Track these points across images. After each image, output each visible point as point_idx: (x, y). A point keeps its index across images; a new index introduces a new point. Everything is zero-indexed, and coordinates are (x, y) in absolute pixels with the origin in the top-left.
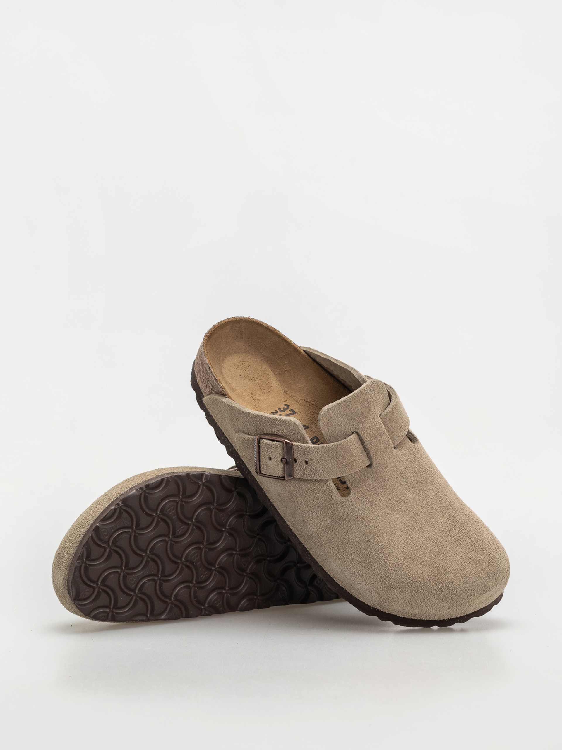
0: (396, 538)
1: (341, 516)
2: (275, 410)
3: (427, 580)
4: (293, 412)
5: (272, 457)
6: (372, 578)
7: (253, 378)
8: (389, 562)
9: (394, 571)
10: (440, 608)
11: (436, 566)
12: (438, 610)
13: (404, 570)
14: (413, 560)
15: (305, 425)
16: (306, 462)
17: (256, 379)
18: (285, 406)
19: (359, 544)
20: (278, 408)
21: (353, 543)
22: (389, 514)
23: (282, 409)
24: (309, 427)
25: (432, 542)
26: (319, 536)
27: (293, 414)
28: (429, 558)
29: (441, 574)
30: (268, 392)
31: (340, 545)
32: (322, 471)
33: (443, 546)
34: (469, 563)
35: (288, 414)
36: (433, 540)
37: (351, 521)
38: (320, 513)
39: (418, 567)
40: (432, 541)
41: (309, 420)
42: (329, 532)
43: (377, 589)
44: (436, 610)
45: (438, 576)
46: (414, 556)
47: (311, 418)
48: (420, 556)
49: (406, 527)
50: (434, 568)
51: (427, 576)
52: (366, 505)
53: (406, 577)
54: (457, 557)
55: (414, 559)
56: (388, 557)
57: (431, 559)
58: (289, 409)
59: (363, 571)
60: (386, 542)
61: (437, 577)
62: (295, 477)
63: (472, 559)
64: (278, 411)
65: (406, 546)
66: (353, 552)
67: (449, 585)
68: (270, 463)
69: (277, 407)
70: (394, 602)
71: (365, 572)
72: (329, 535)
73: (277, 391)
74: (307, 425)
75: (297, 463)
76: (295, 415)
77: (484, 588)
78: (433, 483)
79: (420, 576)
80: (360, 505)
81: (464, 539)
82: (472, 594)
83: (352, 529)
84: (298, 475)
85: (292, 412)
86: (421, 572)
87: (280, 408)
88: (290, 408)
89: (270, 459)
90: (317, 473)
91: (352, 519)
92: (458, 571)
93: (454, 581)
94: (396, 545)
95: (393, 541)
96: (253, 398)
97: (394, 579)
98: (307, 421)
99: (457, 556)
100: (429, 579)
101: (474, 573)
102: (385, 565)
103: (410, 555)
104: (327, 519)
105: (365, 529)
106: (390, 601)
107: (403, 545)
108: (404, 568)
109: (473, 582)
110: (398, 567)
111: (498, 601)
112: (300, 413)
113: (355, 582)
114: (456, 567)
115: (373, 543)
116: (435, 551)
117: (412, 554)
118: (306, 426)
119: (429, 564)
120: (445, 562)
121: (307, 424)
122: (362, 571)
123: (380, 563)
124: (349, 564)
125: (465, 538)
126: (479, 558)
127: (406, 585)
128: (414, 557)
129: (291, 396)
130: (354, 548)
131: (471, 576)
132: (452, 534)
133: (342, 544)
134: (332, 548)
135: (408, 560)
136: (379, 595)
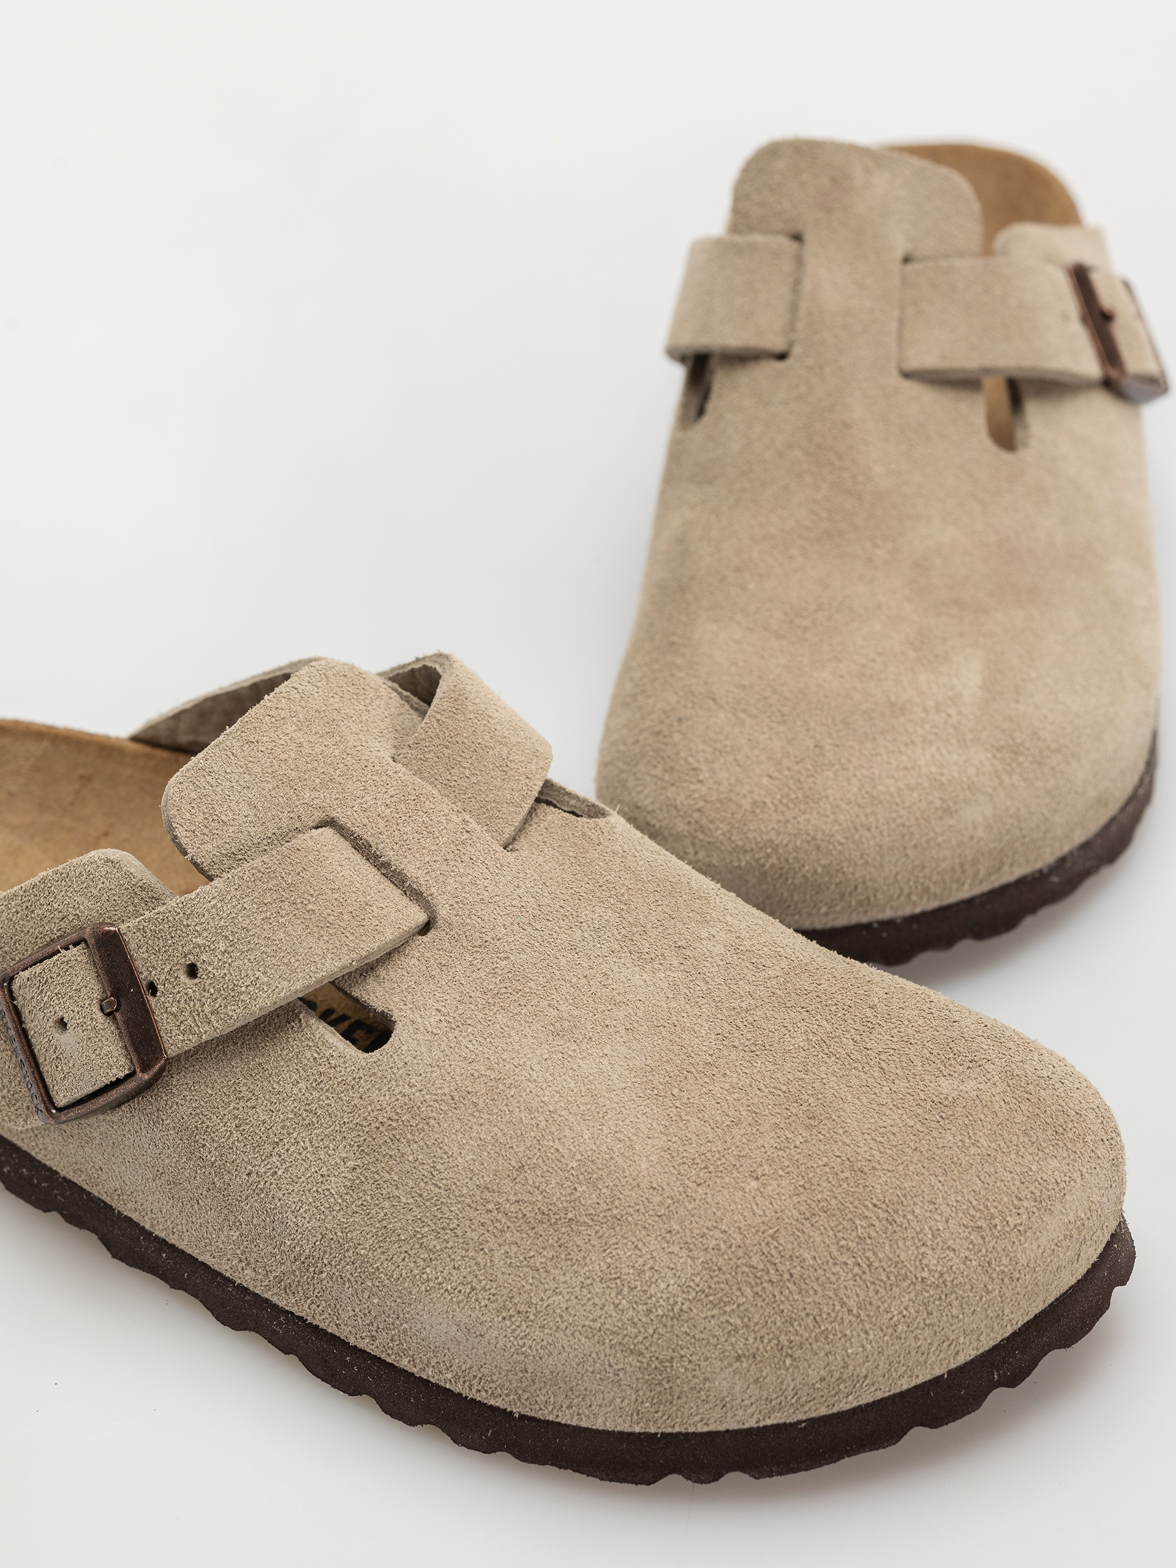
0: (627, 1122)
1: (390, 1119)
3: (799, 1225)
5: (66, 1016)
6: (589, 1299)
8: (631, 1210)
9: (659, 1238)
10: (895, 1319)
11: (815, 1165)
12: (891, 1330)
13: (698, 1219)
14: (720, 1174)
16: (192, 971)
19: (494, 1191)
21: (468, 1201)
22: (570, 1053)
25: (770, 1097)
26: (339, 1234)
28: (780, 1149)
29: (845, 1185)
31: (426, 1229)
32: (258, 974)
33: (820, 1096)
34: (941, 1117)
36: (775, 1088)
37: (432, 1122)
38: (308, 1144)
39: (747, 1190)
40: (771, 1093)
42: (369, 1198)
43: (621, 1336)
44: (881, 1334)
45: (836, 1198)
46: (719, 1159)
48: (743, 1153)
49: (651, 1078)
50: (811, 1175)
51: (794, 1211)
52: (470, 1046)
53: (715, 1242)
54: (885, 1115)
55: (721, 1168)
56: (621, 1196)
57: (788, 1151)
59: (546, 1286)
60: (595, 1148)
61: (833, 1202)
62: (172, 1051)
63: (946, 1103)
65: (674, 1139)
66: (481, 1232)
67: (895, 1216)
68: (65, 1040)
70: (707, 1359)
71: (553, 1285)
72: (374, 1212)
75: (158, 994)
77: (1033, 1189)
78: (709, 918)
79: (764, 1219)
80: (447, 1051)
81: (892, 1052)
82: (997, 1221)
83: (446, 1148)
84: (180, 1037)
86: (767, 1203)
89: (62, 1024)
90: (243, 989)
91: (432, 1111)
92: (909, 1158)
93: (905, 1196)
94: (637, 1147)
95: (619, 1135)
97: (672, 1266)
99: (888, 1112)
100: (807, 1219)
101: (973, 1144)
102: (618, 1229)
103: (703, 1161)
104: (344, 1155)
105: (496, 1128)
106: (690, 1361)
107: (665, 1139)
108: (692, 1212)
109: (982, 1178)
110: (669, 1218)
111: (1123, 1272)
113: (530, 1347)
114: (895, 1146)
115: (545, 1168)
116: (792, 1119)
117: (708, 1155)
119: (788, 1166)
120: (848, 1142)
122: (542, 1287)
123: (597, 1228)
124: (483, 1283)
125: (894, 1047)
126: (975, 1093)
127: (724, 1269)
128: (719, 1163)
130: (479, 1218)
131: (967, 1158)
132: (839, 1050)
133: (430, 1223)
134: (402, 1256)
135: (699, 1181)
136: (640, 1358)
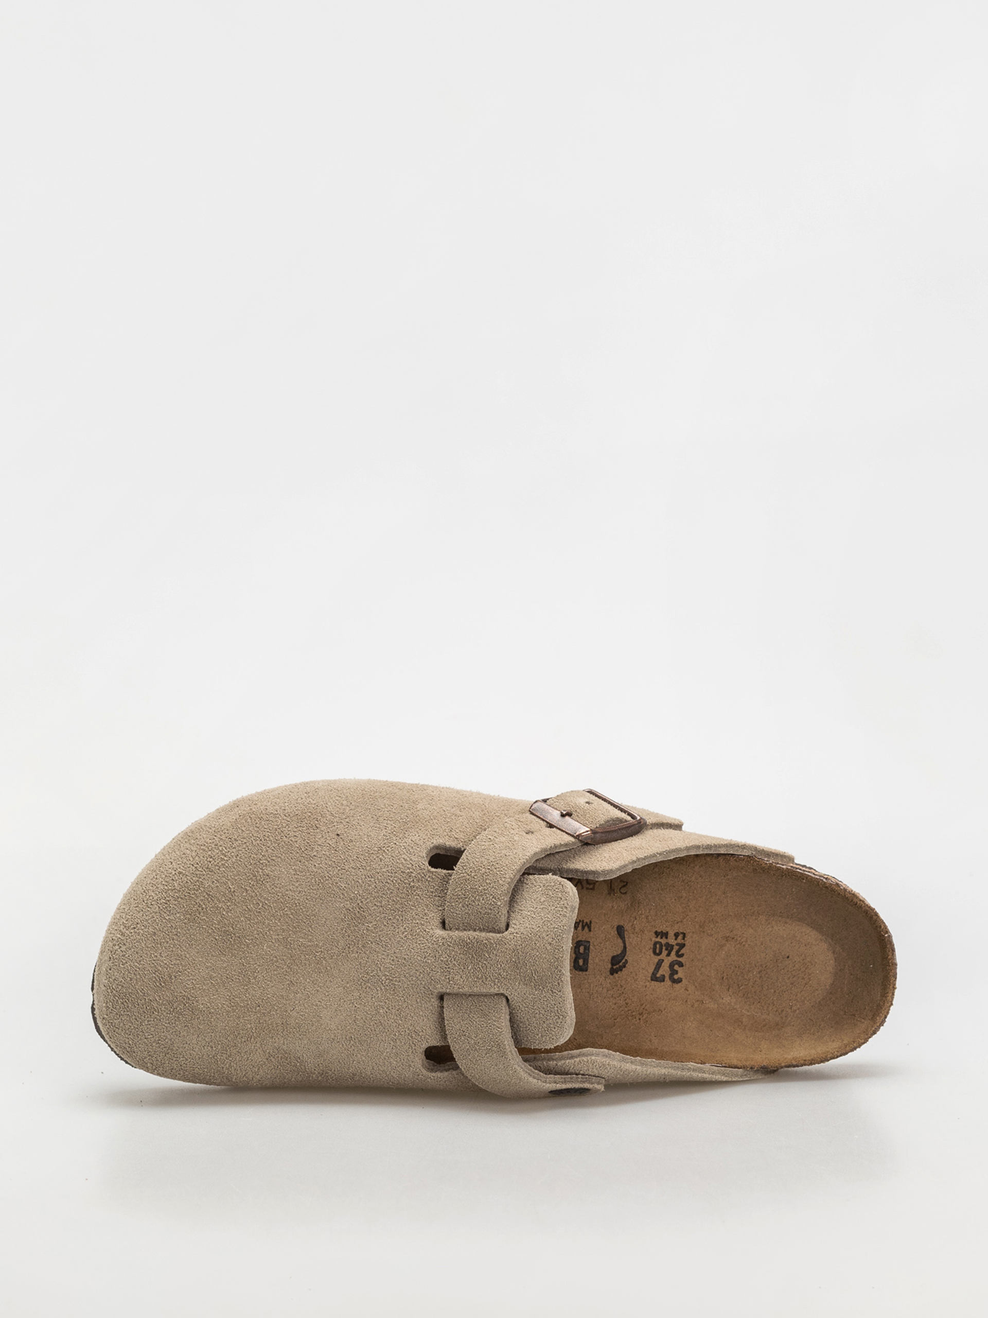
2: (685, 955)
4: (657, 978)
7: (765, 972)
15: (619, 973)
17: (761, 977)
18: (678, 979)
20: (683, 962)
23: (676, 967)
24: (612, 977)
27: (653, 973)
30: (725, 974)
35: (660, 967)
41: (622, 986)
47: (623, 993)
58: (667, 978)
64: (680, 959)
69: (687, 963)
73: (714, 990)
74: (616, 975)
76: (650, 975)
85: (658, 976)
87: (681, 968)
88: (668, 980)
96: (733, 938)
98: (623, 982)
112: (646, 986)
118: (617, 973)
121: (619, 977)
129: (686, 1001)
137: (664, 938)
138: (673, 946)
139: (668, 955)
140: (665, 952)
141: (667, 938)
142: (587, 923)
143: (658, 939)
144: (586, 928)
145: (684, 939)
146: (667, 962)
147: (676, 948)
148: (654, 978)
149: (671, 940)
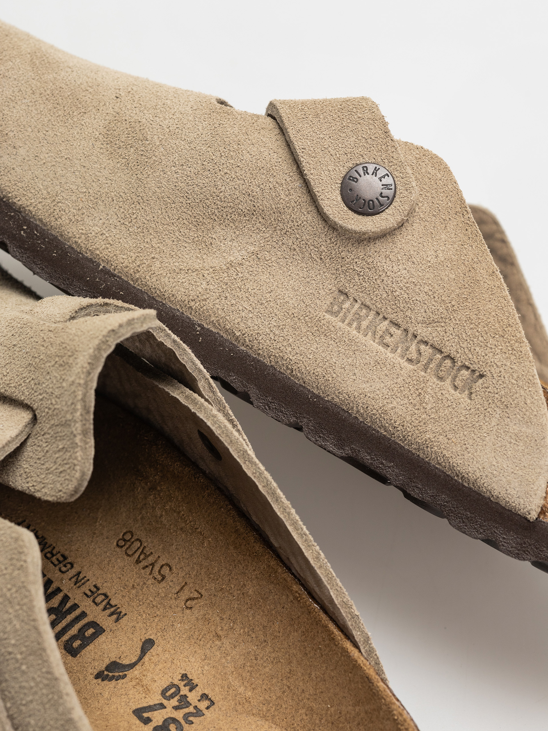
137: (187, 688)
138: (188, 704)
139: (176, 708)
140: (174, 702)
141: (190, 690)
142: (121, 612)
143: (181, 684)
144: (115, 616)
145: (208, 708)
146: (168, 713)
147: (191, 709)
148: (138, 713)
149: (193, 697)
